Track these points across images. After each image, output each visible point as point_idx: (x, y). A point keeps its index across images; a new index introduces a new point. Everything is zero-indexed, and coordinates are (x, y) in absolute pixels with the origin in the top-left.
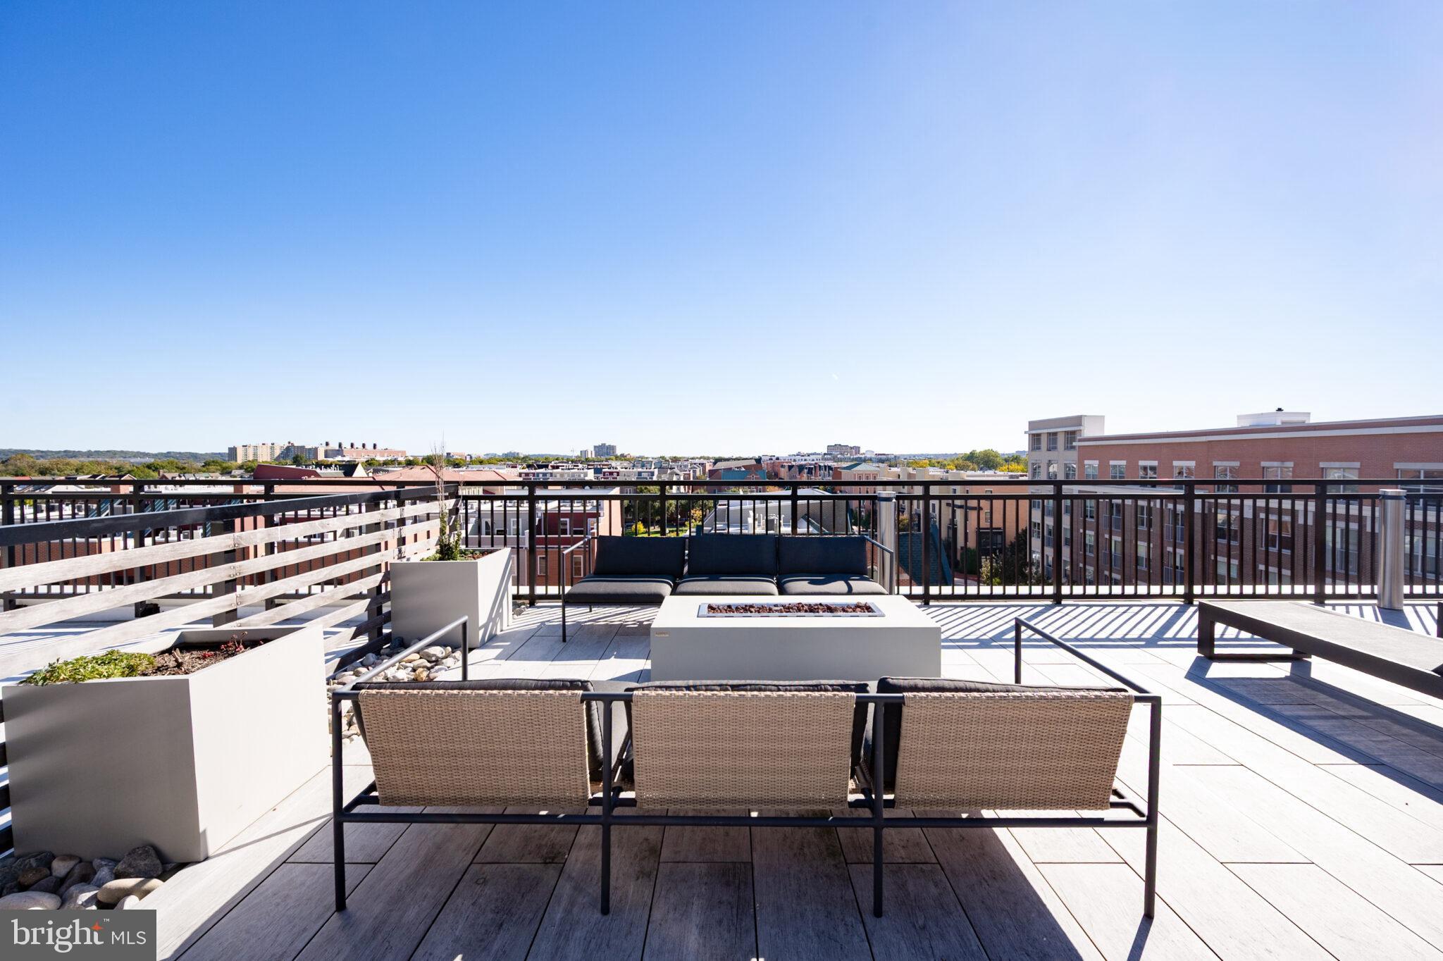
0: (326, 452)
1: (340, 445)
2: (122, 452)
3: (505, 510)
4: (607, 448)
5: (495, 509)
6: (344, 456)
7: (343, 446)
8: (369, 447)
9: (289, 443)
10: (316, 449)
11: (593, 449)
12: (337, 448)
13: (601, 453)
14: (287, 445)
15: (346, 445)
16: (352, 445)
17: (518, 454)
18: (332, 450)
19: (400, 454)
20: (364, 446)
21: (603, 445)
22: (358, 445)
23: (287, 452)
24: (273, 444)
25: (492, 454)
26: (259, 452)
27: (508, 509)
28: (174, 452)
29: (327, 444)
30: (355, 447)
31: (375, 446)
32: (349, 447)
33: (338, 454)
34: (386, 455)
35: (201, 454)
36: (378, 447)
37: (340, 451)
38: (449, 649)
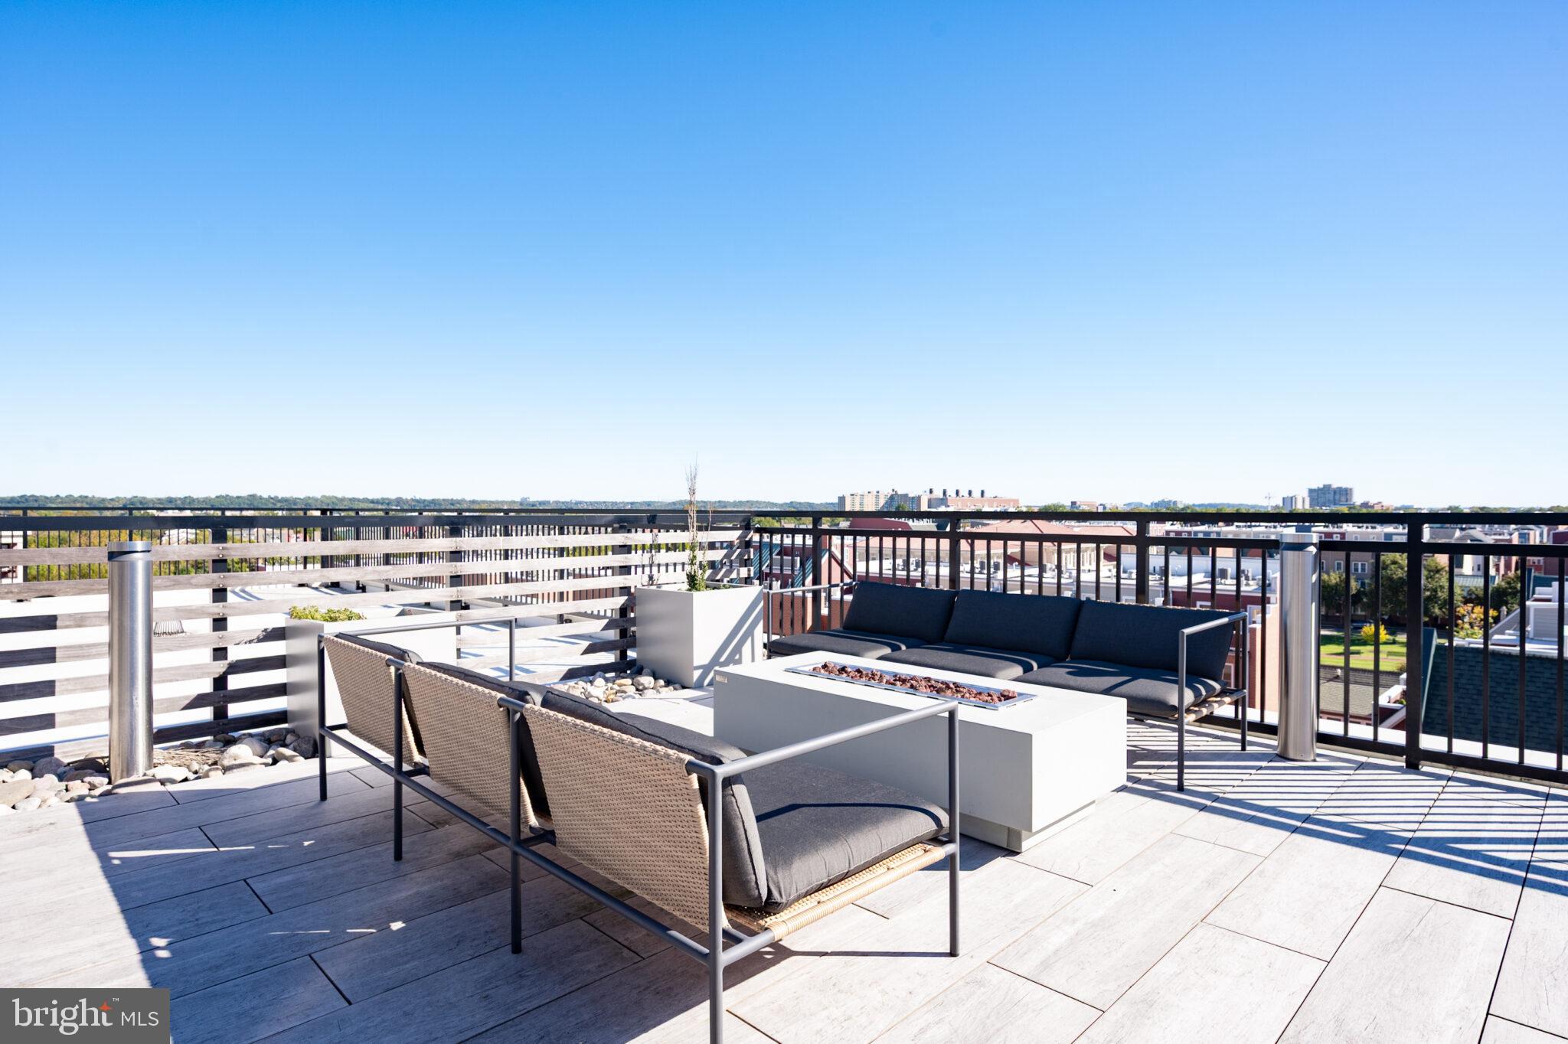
0: (930, 501)
1: (945, 492)
2: (757, 502)
3: (1118, 584)
4: (1335, 492)
5: (1102, 580)
6: (948, 506)
7: (948, 494)
8: (977, 494)
9: (893, 490)
10: (919, 498)
11: (1306, 494)
12: (941, 496)
13: (1321, 500)
14: (891, 493)
15: (951, 493)
16: (957, 493)
17: (1175, 503)
18: (936, 499)
19: (1012, 504)
20: (970, 493)
21: (1327, 489)
22: (964, 492)
23: (891, 502)
24: (878, 492)
25: (1135, 504)
26: (865, 501)
27: (1122, 581)
28: (796, 502)
29: (931, 491)
30: (961, 494)
31: (983, 493)
32: (954, 495)
33: (942, 504)
34: (995, 504)
35: (817, 504)
36: (986, 494)
37: (944, 501)
38: (662, 682)
